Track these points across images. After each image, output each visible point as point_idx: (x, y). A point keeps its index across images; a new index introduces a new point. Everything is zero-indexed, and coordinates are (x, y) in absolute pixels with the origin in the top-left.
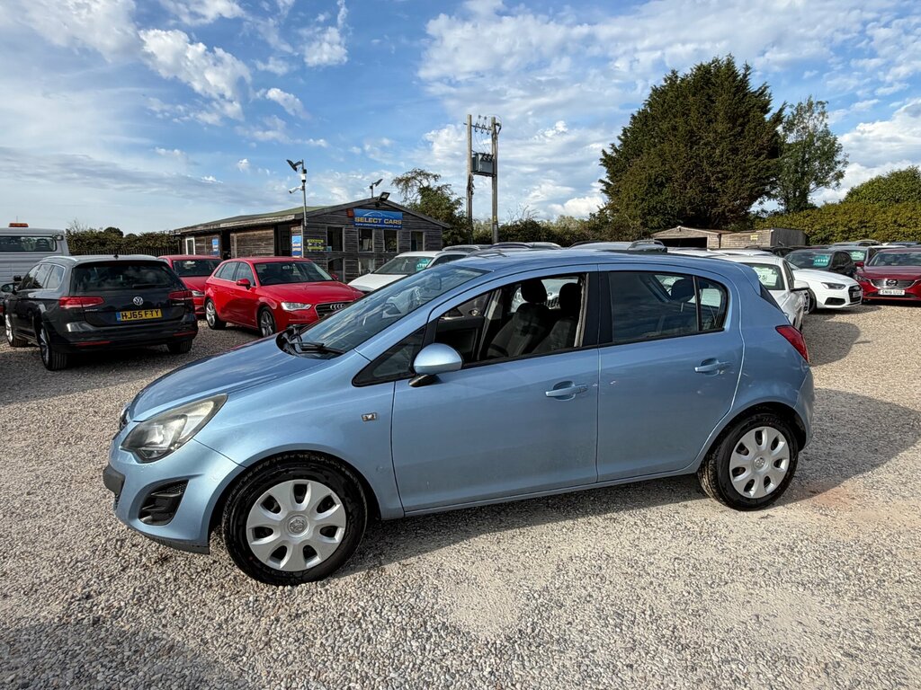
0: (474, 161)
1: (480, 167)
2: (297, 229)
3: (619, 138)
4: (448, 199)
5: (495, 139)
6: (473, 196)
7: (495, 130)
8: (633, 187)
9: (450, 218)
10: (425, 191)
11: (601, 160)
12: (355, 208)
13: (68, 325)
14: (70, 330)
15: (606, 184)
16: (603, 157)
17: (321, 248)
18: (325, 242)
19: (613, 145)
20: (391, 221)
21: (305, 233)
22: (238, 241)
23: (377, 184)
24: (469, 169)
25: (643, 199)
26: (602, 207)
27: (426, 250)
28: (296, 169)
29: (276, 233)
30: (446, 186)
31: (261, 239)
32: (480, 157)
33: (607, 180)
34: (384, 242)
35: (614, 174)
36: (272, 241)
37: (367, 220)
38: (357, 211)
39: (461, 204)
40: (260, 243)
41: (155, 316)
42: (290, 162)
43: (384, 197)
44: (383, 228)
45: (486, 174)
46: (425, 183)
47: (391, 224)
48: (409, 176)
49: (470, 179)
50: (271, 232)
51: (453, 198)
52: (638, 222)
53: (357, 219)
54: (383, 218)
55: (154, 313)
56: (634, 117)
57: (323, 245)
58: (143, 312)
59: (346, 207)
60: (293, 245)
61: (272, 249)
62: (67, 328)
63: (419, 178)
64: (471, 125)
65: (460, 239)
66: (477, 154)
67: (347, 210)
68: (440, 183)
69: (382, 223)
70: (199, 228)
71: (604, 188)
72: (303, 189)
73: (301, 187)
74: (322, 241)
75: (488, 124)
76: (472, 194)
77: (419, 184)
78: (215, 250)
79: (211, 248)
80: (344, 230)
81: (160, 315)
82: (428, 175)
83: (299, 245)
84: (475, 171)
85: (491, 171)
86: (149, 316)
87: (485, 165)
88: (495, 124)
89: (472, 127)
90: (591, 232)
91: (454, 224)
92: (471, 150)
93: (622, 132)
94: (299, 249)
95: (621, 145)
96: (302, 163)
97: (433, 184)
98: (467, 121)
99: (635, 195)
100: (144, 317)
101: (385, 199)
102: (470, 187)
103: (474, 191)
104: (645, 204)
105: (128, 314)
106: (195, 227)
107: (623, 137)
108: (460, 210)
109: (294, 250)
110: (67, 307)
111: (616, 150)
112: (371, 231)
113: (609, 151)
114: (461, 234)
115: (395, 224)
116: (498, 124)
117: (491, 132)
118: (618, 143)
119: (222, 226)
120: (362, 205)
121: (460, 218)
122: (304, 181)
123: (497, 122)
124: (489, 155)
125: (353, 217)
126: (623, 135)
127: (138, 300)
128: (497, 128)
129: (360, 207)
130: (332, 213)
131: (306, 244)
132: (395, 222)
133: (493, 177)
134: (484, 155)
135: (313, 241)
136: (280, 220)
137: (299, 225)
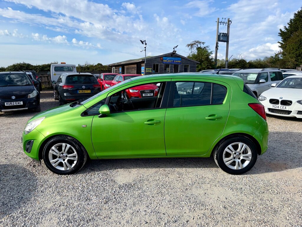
0: (219, 37)
1: (221, 39)
2: (143, 64)
3: (288, 24)
4: (207, 51)
5: (228, 27)
6: (218, 50)
7: (229, 23)
8: (292, 44)
9: (207, 59)
10: (199, 49)
11: (279, 33)
12: (164, 56)
13: (65, 94)
14: (65, 95)
15: (281, 43)
16: (280, 32)
17: (151, 71)
18: (152, 69)
19: (285, 27)
20: (176, 61)
21: (145, 66)
22: (127, 69)
23: (176, 47)
24: (217, 40)
25: (297, 50)
26: (277, 54)
27: (190, 72)
28: (143, 43)
29: (137, 66)
30: (207, 46)
31: (133, 68)
32: (222, 34)
33: (282, 42)
34: (173, 69)
35: (285, 40)
36: (136, 69)
37: (168, 61)
38: (164, 58)
39: (212, 54)
40: (132, 69)
41: (89, 92)
42: (141, 41)
43: (174, 52)
44: (173, 64)
45: (224, 41)
46: (199, 46)
47: (176, 62)
48: (193, 43)
49: (217, 44)
50: (135, 66)
51: (209, 51)
52: (293, 60)
53: (164, 61)
54: (174, 60)
55: (88, 91)
56: (295, 14)
57: (151, 70)
58: (85, 91)
59: (160, 57)
60: (142, 70)
61: (136, 71)
62: (64, 95)
63: (197, 44)
64: (219, 22)
65: (210, 67)
66: (220, 34)
67: (161, 57)
68: (205, 45)
69: (173, 62)
70: (116, 64)
71: (280, 45)
72: (145, 50)
73: (144, 50)
74: (151, 69)
75: (227, 21)
76: (217, 49)
77: (197, 46)
78: (120, 72)
79: (119, 71)
80: (159, 65)
81: (90, 92)
82: (200, 42)
83: (143, 70)
84: (219, 40)
85: (226, 40)
86: (87, 92)
87: (224, 38)
88: (229, 21)
89: (219, 23)
90: (270, 64)
91: (209, 61)
92: (218, 32)
93: (290, 21)
94: (143, 72)
95: (289, 27)
96: (145, 41)
97: (202, 46)
98: (217, 21)
99: (293, 48)
100: (85, 92)
101: (175, 53)
102: (217, 47)
103: (218, 48)
104: (298, 52)
105: (81, 91)
106: (115, 64)
107: (290, 23)
108: (211, 56)
109: (142, 72)
110: (65, 88)
111: (286, 29)
112: (169, 65)
113: (283, 30)
114: (211, 65)
115: (178, 62)
116: (230, 21)
117: (227, 24)
118: (287, 26)
119: (122, 63)
120: (166, 56)
121: (212, 59)
122: (145, 48)
123: (230, 20)
124: (225, 34)
125: (162, 60)
126: (290, 22)
127: (84, 87)
128: (230, 22)
129: (165, 56)
130: (155, 59)
131: (145, 70)
132: (178, 61)
133: (227, 42)
134: (223, 33)
135: (148, 69)
136: (138, 61)
137: (144, 63)
